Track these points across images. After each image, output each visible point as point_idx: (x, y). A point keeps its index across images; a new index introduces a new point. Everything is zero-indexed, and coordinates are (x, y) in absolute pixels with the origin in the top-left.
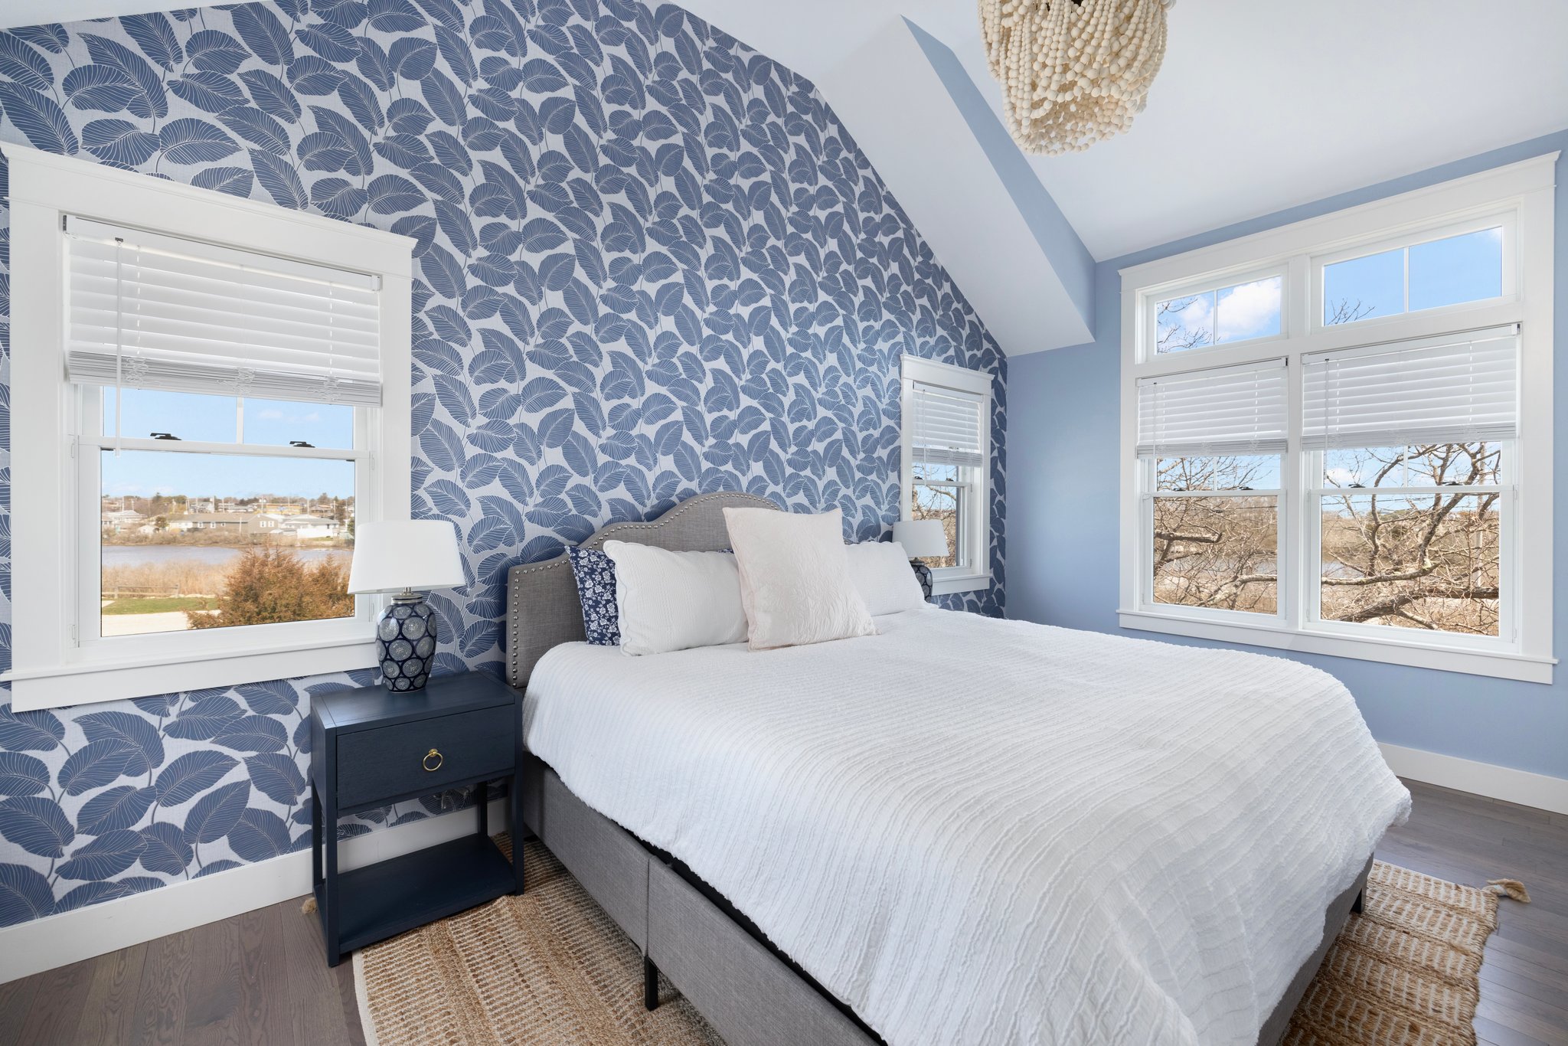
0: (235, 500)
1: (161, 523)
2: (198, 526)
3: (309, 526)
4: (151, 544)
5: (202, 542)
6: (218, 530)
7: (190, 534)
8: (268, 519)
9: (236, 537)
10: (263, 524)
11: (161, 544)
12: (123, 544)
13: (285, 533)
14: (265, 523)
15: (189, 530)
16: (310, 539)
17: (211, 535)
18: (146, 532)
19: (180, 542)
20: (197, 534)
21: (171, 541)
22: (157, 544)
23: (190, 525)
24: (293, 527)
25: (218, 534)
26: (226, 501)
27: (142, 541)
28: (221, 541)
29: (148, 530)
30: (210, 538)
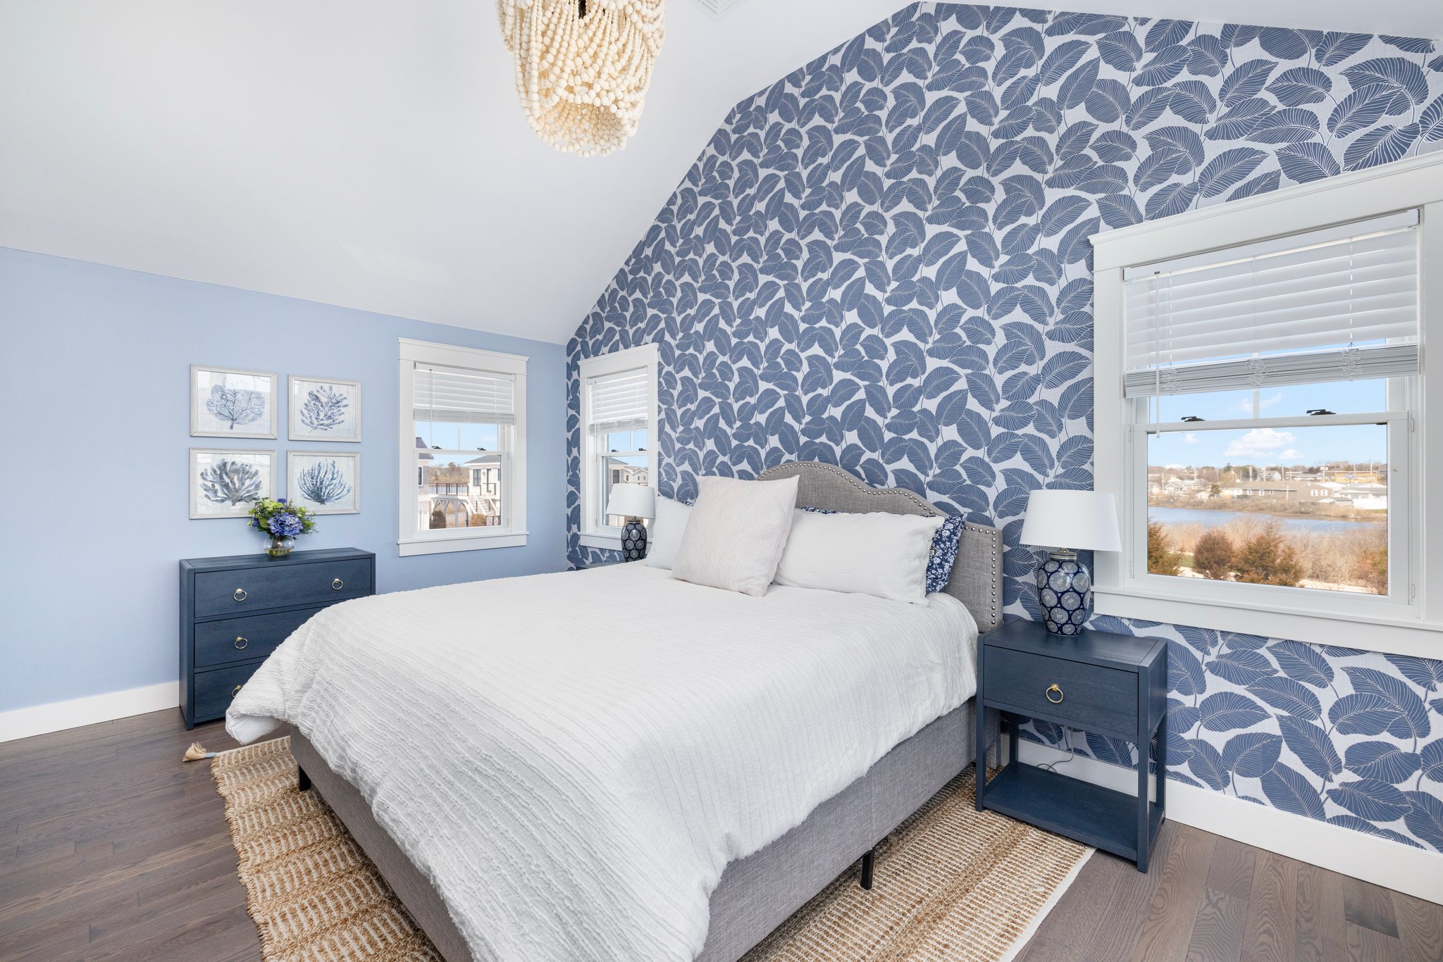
0: (1303, 468)
1: (1215, 490)
2: (1248, 493)
3: (1370, 496)
4: (1205, 508)
5: (1249, 508)
6: (1265, 497)
7: (1239, 500)
8: (1320, 488)
9: (1282, 505)
10: (1314, 493)
11: (1213, 508)
12: (1184, 507)
13: (1337, 503)
14: (1317, 492)
15: (1239, 497)
16: (1369, 511)
17: (1258, 502)
18: (1203, 497)
19: (1229, 508)
20: (1246, 501)
21: (1222, 507)
22: (1210, 508)
23: (1241, 493)
24: (1349, 497)
25: (1265, 501)
26: (1295, 469)
27: (1198, 505)
28: (1267, 508)
29: (1204, 496)
30: (1257, 505)
